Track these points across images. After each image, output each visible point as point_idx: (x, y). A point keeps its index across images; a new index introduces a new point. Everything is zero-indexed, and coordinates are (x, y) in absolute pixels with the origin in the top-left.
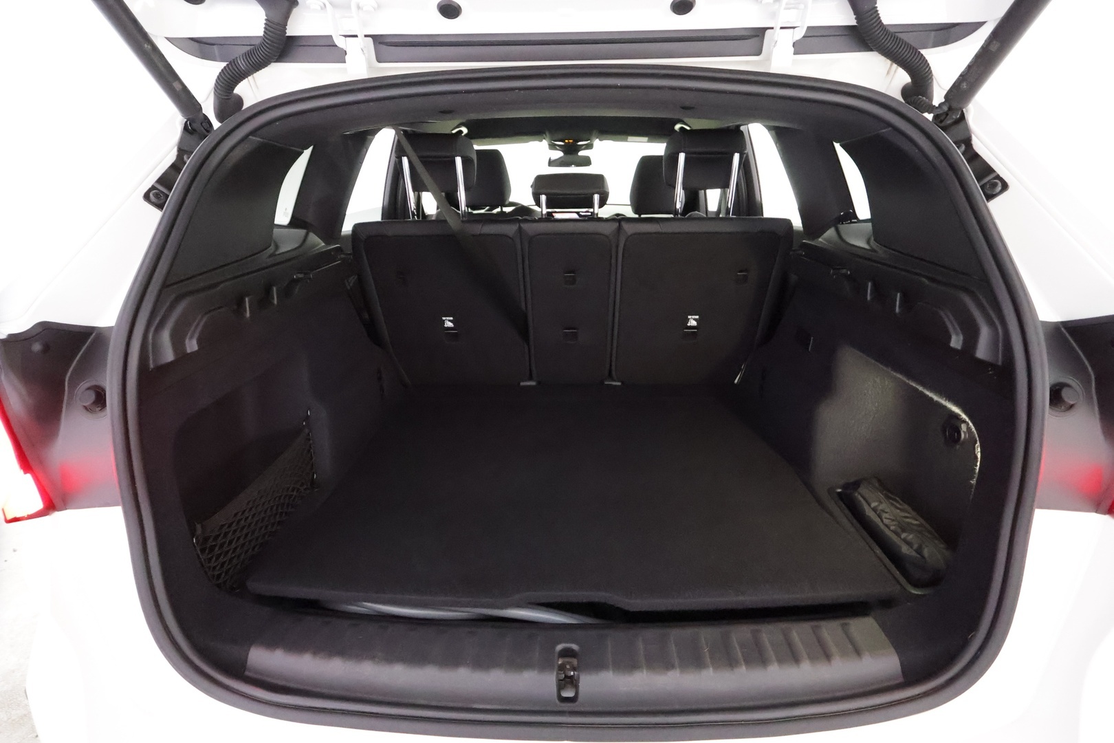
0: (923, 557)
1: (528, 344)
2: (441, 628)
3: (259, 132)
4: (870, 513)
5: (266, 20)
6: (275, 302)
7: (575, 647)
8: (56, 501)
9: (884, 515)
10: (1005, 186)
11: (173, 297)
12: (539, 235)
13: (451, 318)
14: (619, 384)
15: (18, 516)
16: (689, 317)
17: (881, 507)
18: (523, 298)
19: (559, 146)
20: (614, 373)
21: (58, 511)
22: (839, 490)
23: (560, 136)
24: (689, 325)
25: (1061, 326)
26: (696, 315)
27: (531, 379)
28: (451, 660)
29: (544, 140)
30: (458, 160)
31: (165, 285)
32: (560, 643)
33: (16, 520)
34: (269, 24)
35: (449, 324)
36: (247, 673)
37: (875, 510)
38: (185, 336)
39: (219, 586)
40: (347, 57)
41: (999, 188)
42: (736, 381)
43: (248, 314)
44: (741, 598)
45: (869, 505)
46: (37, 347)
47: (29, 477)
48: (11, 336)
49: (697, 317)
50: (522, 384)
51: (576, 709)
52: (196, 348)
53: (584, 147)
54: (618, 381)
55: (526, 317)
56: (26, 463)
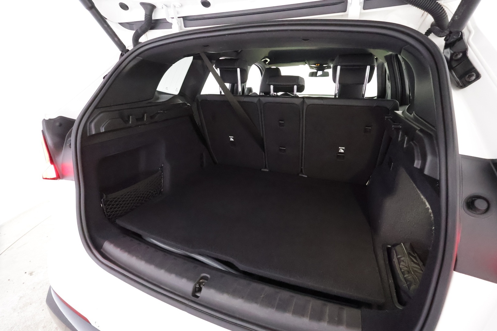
0: (409, 289)
1: (265, 153)
2: (166, 253)
3: (140, 55)
4: (395, 260)
5: (145, 14)
6: (145, 119)
7: (208, 276)
8: (61, 176)
9: (402, 263)
10: (478, 76)
11: (100, 112)
12: (268, 103)
13: (233, 137)
14: (306, 176)
15: (48, 178)
16: (340, 148)
17: (402, 259)
18: (261, 131)
19: (314, 67)
20: (303, 171)
21: (61, 179)
22: (389, 246)
23: (313, 62)
24: (340, 151)
25: (491, 162)
26: (343, 147)
27: (266, 168)
28: (160, 266)
29: (306, 64)
30: (238, 70)
31: (96, 108)
32: (204, 273)
33: (46, 179)
34: (146, 15)
35: (232, 140)
36: (102, 250)
37: (398, 259)
38: (101, 126)
39: (109, 219)
40: (172, 26)
41: (474, 78)
42: (367, 184)
43: (130, 122)
44: (292, 279)
45: (397, 256)
46: (58, 124)
47: (52, 166)
48: (50, 119)
49: (344, 148)
50: (262, 170)
51: (197, 301)
52: (103, 131)
53: (326, 67)
54: (306, 175)
55: (263, 139)
56: (52, 161)
